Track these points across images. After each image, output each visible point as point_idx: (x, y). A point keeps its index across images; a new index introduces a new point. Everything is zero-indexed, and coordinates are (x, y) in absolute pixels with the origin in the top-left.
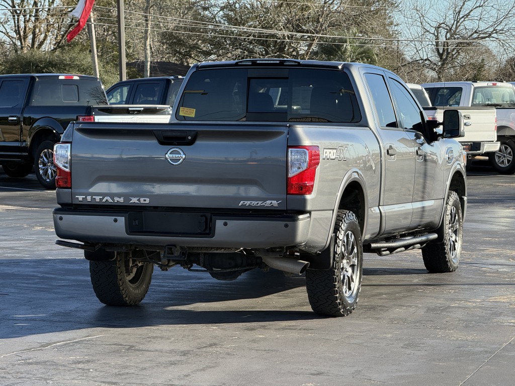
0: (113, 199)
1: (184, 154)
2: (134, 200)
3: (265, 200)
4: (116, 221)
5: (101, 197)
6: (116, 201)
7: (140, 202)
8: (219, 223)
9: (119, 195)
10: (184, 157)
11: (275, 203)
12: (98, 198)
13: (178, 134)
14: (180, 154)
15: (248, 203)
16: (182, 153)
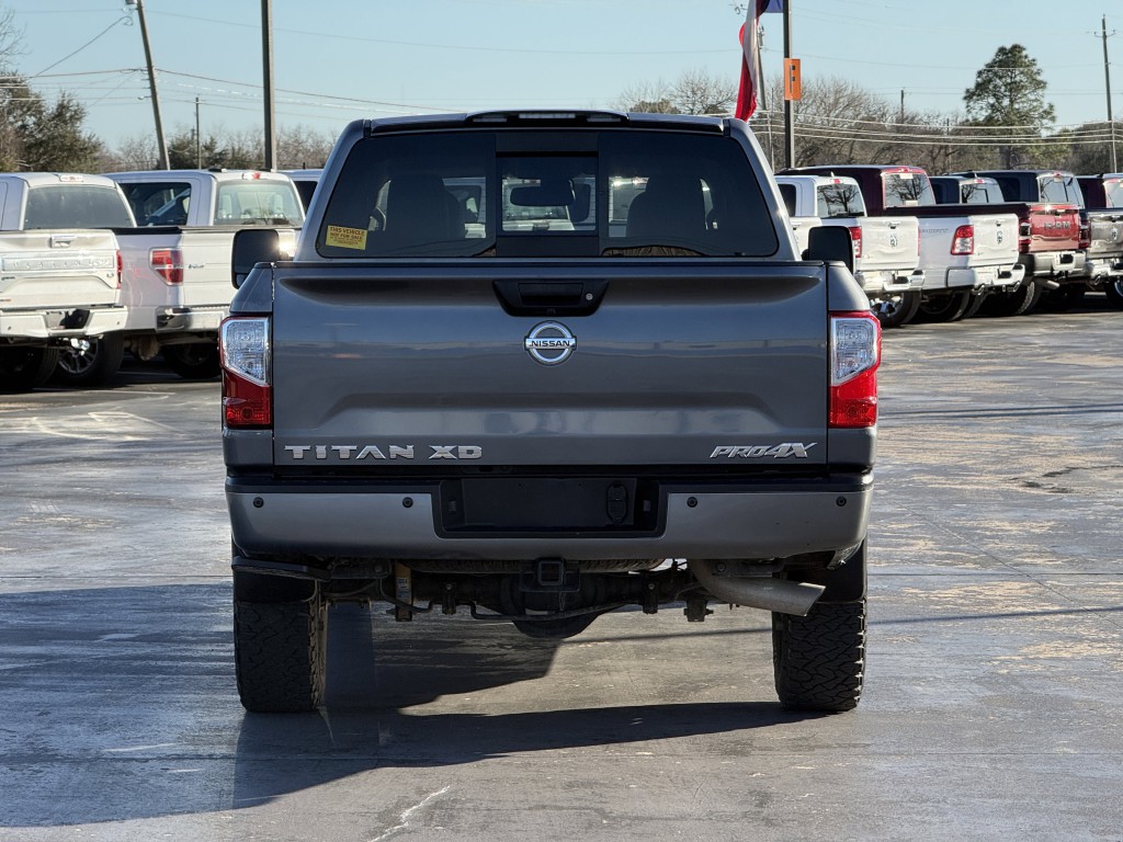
0: (386, 452)
1: (573, 337)
2: (442, 452)
3: (774, 441)
4: (408, 503)
5: (355, 448)
6: (393, 456)
7: (457, 456)
8: (676, 502)
9: (403, 442)
10: (572, 342)
11: (800, 449)
12: (345, 450)
13: (561, 289)
14: (564, 337)
15: (732, 451)
16: (569, 335)
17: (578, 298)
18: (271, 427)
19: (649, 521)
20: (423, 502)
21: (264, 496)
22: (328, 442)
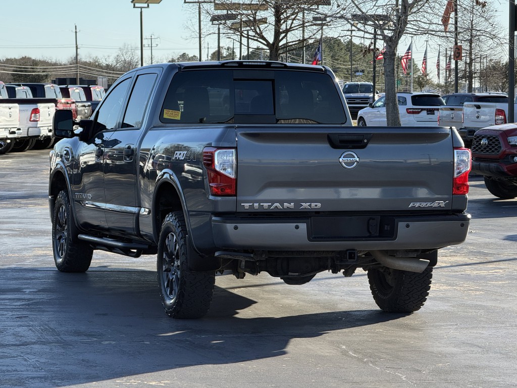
0: (282, 205)
1: (358, 157)
2: (305, 205)
3: (433, 200)
4: (297, 227)
5: (270, 204)
6: (285, 207)
7: (311, 207)
8: (401, 225)
9: (289, 202)
10: (358, 160)
11: (442, 204)
12: (266, 205)
13: (355, 138)
14: (354, 157)
15: (417, 205)
16: (356, 157)
17: (362, 141)
18: (236, 195)
19: (391, 234)
20: (303, 226)
21: (238, 225)
22: (259, 201)
